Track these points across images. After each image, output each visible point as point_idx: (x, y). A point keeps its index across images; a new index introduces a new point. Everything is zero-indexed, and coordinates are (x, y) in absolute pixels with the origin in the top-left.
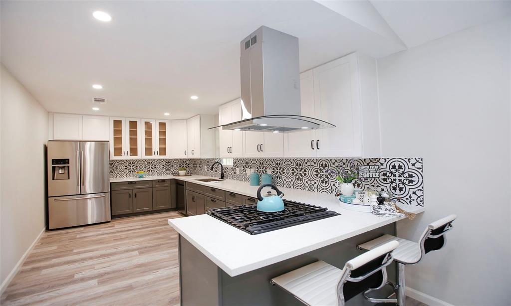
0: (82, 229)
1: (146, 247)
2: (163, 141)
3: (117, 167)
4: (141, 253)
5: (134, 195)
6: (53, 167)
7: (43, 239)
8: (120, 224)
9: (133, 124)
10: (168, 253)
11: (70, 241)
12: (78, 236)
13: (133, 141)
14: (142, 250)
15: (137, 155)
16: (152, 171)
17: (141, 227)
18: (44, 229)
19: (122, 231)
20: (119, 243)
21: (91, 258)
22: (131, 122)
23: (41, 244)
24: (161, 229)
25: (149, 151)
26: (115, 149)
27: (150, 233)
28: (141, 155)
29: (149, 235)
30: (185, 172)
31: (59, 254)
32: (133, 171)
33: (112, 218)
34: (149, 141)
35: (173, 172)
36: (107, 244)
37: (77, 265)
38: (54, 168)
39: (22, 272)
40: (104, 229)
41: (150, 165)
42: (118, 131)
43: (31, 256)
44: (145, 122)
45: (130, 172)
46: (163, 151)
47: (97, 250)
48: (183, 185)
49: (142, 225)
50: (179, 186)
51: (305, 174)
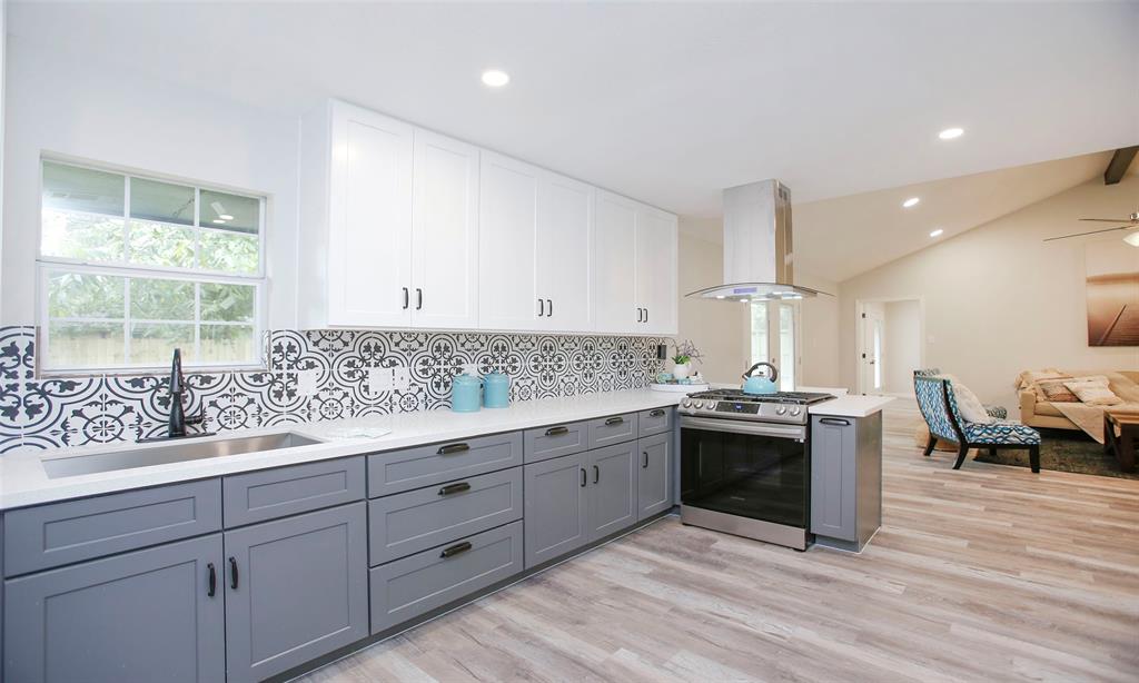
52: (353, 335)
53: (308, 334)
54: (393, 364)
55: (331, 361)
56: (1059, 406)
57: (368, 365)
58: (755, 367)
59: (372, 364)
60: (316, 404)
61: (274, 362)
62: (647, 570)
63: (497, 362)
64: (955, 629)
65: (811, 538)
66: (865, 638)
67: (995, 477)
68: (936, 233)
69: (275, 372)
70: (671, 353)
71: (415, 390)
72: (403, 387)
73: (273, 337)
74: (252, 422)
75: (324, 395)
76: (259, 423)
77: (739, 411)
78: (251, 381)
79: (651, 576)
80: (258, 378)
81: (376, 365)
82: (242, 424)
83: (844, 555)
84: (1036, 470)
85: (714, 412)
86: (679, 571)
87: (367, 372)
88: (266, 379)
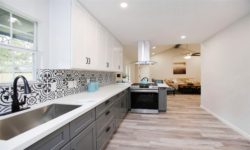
52: (64, 71)
53: (54, 71)
54: (73, 80)
55: (59, 79)
56: (171, 84)
57: (68, 80)
58: (144, 79)
59: (69, 80)
60: (56, 93)
61: (45, 80)
62: (136, 124)
63: (93, 79)
64: (191, 122)
65: (159, 111)
66: (183, 127)
67: (170, 96)
68: (153, 54)
69: (45, 83)
70: (121, 76)
71: (78, 87)
72: (75, 86)
73: (44, 71)
74: (38, 101)
75: (58, 90)
76: (40, 102)
77: (144, 88)
78: (37, 87)
79: (137, 125)
80: (40, 86)
81: (70, 80)
82: (35, 103)
83: (164, 113)
84: (174, 95)
85: (139, 88)
86: (141, 123)
87: (68, 82)
88: (42, 86)
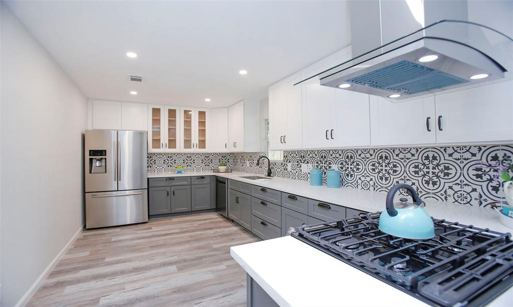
0: (118, 230)
1: (185, 261)
2: (202, 132)
3: (155, 161)
4: (180, 269)
5: (172, 192)
6: (90, 158)
7: (78, 240)
8: (158, 225)
9: (172, 113)
10: (212, 271)
11: (104, 245)
12: (113, 240)
13: (172, 132)
14: (181, 265)
15: (175, 148)
16: (190, 166)
17: (178, 231)
18: (81, 228)
19: (159, 236)
20: (156, 251)
21: (123, 272)
22: (170, 110)
23: (75, 247)
24: (202, 234)
25: (188, 143)
26: (154, 140)
27: (189, 239)
28: (180, 148)
29: (188, 242)
30: (225, 167)
31: (91, 263)
32: (171, 166)
33: (149, 218)
34: (188, 131)
35: (213, 168)
36: (142, 252)
37: (106, 282)
38: (91, 160)
39: (45, 288)
40: (141, 232)
41: (189, 159)
42: (156, 121)
43: (61, 264)
44: (185, 111)
45: (168, 166)
46: (202, 143)
47: (129, 260)
48: (225, 183)
49: (180, 229)
50: (220, 183)
51: (358, 169)
54: (308, 162)
59: (303, 162)
63: (348, 164)
69: (284, 163)
87: (301, 165)
